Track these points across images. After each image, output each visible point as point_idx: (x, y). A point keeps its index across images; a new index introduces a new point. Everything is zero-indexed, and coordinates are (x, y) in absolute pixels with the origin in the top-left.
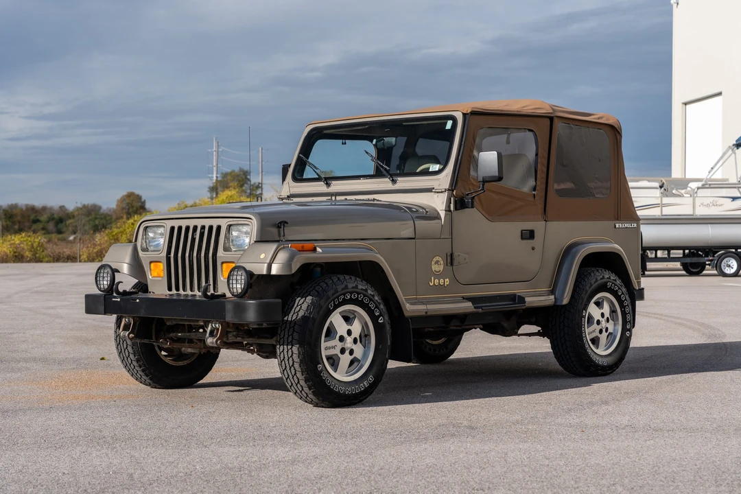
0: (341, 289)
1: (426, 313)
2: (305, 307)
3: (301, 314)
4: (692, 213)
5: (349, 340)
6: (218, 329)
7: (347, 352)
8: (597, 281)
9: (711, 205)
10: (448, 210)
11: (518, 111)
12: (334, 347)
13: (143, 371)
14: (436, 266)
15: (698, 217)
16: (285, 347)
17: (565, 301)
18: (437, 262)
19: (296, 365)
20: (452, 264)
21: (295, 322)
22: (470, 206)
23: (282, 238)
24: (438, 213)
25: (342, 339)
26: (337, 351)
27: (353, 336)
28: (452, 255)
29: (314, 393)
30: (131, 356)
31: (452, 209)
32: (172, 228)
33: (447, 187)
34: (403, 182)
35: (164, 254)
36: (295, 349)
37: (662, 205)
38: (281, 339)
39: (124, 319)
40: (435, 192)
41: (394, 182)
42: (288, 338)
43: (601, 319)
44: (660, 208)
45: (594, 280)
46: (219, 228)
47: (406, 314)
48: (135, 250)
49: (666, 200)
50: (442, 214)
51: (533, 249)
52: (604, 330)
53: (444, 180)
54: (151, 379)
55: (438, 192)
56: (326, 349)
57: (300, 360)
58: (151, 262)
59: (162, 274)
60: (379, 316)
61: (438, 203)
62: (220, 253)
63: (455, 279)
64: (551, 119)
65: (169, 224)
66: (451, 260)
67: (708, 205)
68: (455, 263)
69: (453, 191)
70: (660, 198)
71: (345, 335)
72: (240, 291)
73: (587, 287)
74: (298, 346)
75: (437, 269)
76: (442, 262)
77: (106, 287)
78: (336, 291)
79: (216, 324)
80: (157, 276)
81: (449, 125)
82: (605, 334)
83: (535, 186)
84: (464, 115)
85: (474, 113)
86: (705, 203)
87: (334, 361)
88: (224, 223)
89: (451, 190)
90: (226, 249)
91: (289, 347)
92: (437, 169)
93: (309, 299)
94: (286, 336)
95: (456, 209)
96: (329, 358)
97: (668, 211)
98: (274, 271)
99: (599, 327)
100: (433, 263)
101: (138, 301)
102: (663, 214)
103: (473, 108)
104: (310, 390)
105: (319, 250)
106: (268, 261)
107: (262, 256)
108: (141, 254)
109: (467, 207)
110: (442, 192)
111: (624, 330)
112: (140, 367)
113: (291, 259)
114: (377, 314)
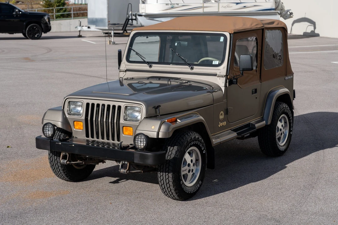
0: (189, 140)
1: (220, 143)
2: (174, 152)
3: (173, 156)
4: (217, 11)
5: (192, 165)
6: (127, 164)
7: (191, 171)
8: (281, 110)
9: (227, 7)
10: (226, 86)
11: (251, 28)
12: (185, 170)
13: (66, 175)
14: (221, 116)
15: (221, 13)
16: (164, 173)
17: (269, 123)
18: (221, 114)
19: (171, 183)
20: (227, 114)
21: (169, 161)
22: (235, 83)
23: (158, 114)
24: (220, 88)
25: (189, 165)
26: (187, 172)
27: (193, 163)
28: (227, 109)
29: (178, 196)
30: (60, 168)
31: (227, 86)
32: (88, 104)
33: (225, 74)
34: (197, 69)
35: (83, 118)
36: (170, 175)
37: (203, 7)
38: (161, 169)
39: (62, 153)
40: (218, 77)
41: (192, 68)
42: (166, 169)
43: (282, 128)
44: (202, 9)
45: (280, 109)
46: (120, 107)
47: (213, 146)
48: (64, 113)
49: (205, 5)
50: (223, 89)
51: (256, 98)
52: (283, 133)
53: (223, 69)
54: (69, 178)
55: (219, 77)
56: (183, 171)
57: (173, 180)
58: (74, 121)
59: (82, 128)
60: (204, 150)
61: (221, 82)
62: (122, 121)
63: (228, 122)
64: (263, 30)
65: (86, 102)
66: (227, 112)
67: (225, 7)
68: (228, 113)
69: (228, 76)
70: (202, 4)
71: (190, 163)
72: (142, 147)
73: (278, 114)
74: (172, 173)
75: (222, 118)
76: (223, 114)
77: (50, 135)
78: (188, 142)
79: (125, 162)
80: (78, 130)
81: (222, 39)
82: (283, 135)
83: (257, 66)
84: (230, 34)
85: (235, 33)
86: (224, 6)
87: (185, 177)
88: (123, 105)
89: (226, 76)
90: (125, 120)
91: (167, 174)
92: (217, 64)
93: (176, 147)
94: (165, 168)
95: (229, 85)
96: (184, 175)
97: (206, 10)
98: (160, 136)
99: (281, 132)
100: (220, 115)
101: (73, 145)
102: (205, 11)
103: (234, 30)
104: (176, 194)
105: (178, 120)
106: (157, 131)
107: (153, 127)
108: (67, 116)
109: (234, 84)
110: (222, 77)
111: (290, 131)
112: (64, 173)
113: (168, 129)
114: (203, 149)
